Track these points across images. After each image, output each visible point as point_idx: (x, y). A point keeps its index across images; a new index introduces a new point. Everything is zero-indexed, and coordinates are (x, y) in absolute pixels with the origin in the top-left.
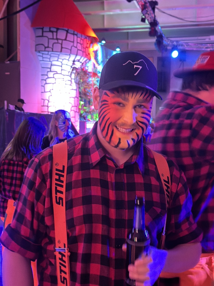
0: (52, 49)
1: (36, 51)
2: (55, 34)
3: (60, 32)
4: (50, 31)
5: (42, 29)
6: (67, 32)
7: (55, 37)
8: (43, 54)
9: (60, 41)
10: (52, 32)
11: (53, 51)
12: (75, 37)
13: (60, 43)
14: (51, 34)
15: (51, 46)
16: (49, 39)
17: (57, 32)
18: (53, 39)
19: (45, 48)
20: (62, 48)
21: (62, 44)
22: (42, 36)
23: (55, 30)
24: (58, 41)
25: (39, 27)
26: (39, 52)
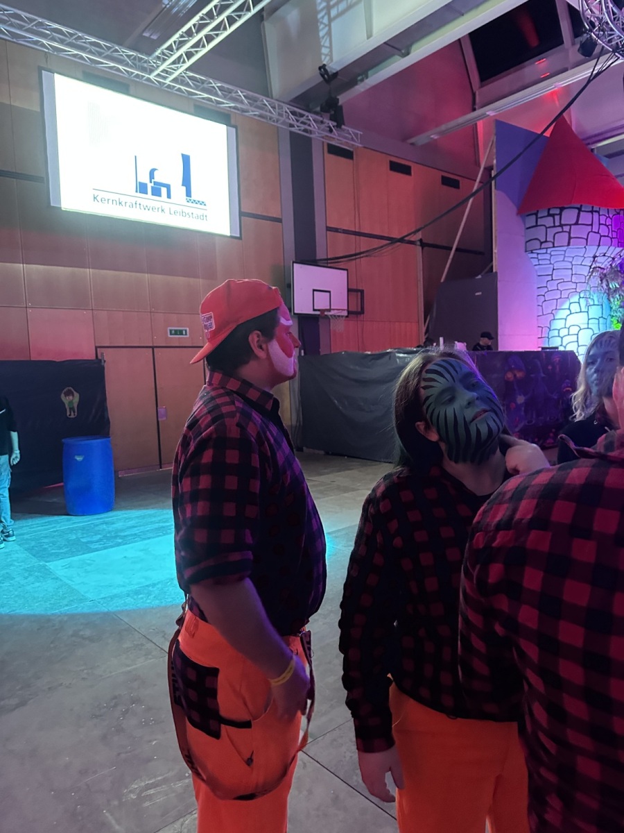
0: (553, 244)
1: (526, 251)
2: (557, 218)
3: (565, 213)
4: (549, 215)
5: (536, 214)
6: (580, 210)
7: (557, 224)
8: (538, 254)
9: (566, 228)
10: (553, 216)
11: (554, 247)
12: (596, 215)
13: (565, 232)
14: (551, 218)
15: (550, 238)
16: (547, 228)
17: (560, 214)
18: (554, 226)
19: (541, 243)
20: (570, 238)
21: (569, 233)
22: (537, 226)
23: (558, 211)
24: (563, 229)
25: (529, 213)
26: (532, 253)
